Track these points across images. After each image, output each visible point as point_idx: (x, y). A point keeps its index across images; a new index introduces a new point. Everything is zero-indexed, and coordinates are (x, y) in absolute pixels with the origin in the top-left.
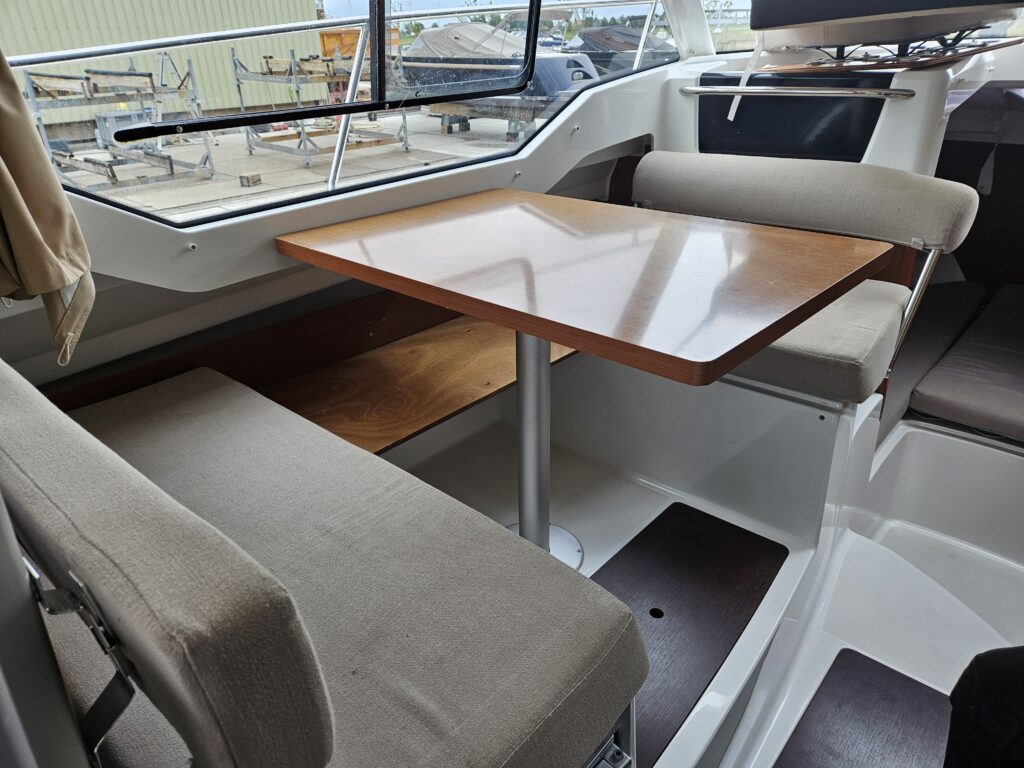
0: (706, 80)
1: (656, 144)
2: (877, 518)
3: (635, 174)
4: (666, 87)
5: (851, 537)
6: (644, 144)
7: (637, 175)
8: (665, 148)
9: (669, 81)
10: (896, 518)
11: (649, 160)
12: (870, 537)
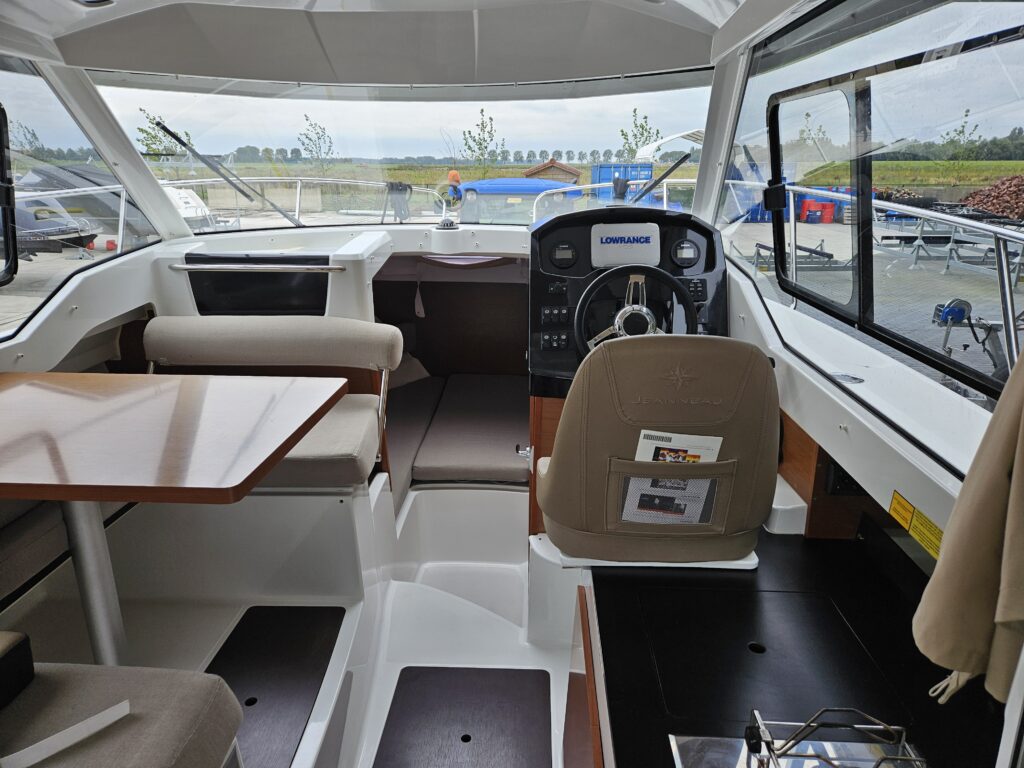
0: (191, 258)
1: (157, 310)
2: (415, 565)
3: (144, 337)
4: (156, 264)
5: (395, 584)
6: (147, 312)
7: (146, 339)
8: (168, 312)
9: (158, 259)
10: (427, 561)
11: (153, 325)
12: (413, 581)
